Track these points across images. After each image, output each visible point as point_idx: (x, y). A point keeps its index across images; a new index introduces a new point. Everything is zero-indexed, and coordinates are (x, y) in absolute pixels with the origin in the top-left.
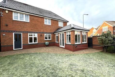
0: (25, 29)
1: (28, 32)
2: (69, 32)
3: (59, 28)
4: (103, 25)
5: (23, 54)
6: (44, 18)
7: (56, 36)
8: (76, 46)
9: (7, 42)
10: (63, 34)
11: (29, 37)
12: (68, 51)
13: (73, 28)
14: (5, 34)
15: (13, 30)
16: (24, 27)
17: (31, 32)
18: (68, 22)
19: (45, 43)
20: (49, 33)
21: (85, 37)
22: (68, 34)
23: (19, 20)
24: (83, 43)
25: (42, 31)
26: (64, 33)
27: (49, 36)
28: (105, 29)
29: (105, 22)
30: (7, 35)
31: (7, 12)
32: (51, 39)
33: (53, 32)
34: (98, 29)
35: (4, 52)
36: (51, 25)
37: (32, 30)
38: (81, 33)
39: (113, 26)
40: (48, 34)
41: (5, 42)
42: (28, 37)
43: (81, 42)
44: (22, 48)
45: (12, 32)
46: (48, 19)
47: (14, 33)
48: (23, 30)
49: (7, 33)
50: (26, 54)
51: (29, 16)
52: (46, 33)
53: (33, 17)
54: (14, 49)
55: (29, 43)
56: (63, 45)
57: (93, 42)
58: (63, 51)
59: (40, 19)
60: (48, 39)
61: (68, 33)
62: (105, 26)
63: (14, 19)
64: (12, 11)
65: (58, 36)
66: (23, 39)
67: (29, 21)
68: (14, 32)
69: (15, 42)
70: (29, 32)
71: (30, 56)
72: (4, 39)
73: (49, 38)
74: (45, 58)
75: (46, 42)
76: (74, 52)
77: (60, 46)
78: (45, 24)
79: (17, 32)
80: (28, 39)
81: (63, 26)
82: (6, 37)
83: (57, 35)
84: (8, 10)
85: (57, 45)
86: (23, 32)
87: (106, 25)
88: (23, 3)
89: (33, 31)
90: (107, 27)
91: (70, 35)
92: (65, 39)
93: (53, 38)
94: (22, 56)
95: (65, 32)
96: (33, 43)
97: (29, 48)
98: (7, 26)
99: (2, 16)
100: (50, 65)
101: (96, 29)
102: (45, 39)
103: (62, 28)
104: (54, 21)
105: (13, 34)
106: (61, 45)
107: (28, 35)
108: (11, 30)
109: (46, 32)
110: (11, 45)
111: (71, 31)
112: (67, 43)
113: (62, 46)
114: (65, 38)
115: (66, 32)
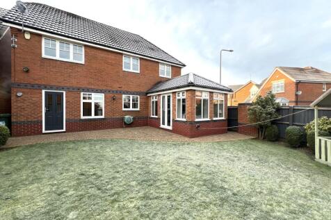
0: (73, 83)
1: (80, 90)
2: (183, 92)
3: (159, 80)
4: (273, 78)
5: (74, 142)
6: (122, 54)
7: (152, 100)
8: (199, 126)
9: (26, 112)
10: (169, 97)
11: (82, 101)
12: (179, 136)
13: (191, 84)
14: (23, 92)
15: (43, 83)
16: (70, 76)
17: (88, 91)
18: (184, 66)
19: (123, 119)
20: (133, 94)
21: (221, 105)
22: (181, 97)
23: (58, 57)
24: (214, 119)
25: (116, 87)
26: (171, 95)
27: (133, 100)
28: (278, 87)
29: (279, 70)
30: (26, 96)
31: (28, 36)
32: (138, 109)
33: (144, 90)
34: (262, 87)
35: (20, 138)
36: (139, 72)
37: (89, 84)
38: (211, 97)
39: (295, 81)
40: (131, 96)
41: (22, 114)
42: (80, 101)
43: (211, 117)
44: (64, 130)
45: (40, 87)
46: (131, 59)
47: (43, 92)
48: (68, 85)
49: (28, 90)
50: (79, 141)
51: (83, 48)
52: (127, 93)
53: (94, 52)
54: (44, 131)
55: (82, 117)
56: (169, 124)
57: (239, 117)
58: (167, 137)
59: (112, 56)
60: (131, 109)
61: (181, 94)
62: (278, 79)
63: (45, 54)
64: (40, 36)
65: (156, 102)
66: (66, 107)
67: (83, 62)
68: (45, 88)
69: (46, 114)
70: (83, 90)
71: (91, 144)
72: (19, 105)
73: (135, 106)
74: (127, 149)
75: (127, 117)
76: (192, 139)
77: (162, 126)
78: (124, 69)
79: (51, 88)
80: (80, 107)
81: (170, 77)
82: (25, 100)
83: (155, 100)
84: (31, 33)
85: (154, 124)
86: (68, 89)
87: (282, 77)
88: (65, 12)
89: (93, 87)
90: (282, 82)
91: (184, 100)
92: (174, 109)
93: (145, 105)
94: (72, 146)
95: (173, 93)
96: (93, 116)
97: (82, 131)
98: (27, 71)
99: (14, 47)
100: (138, 159)
101: (259, 86)
102: (124, 109)
103: (167, 81)
104: (147, 63)
105: (41, 93)
106: (164, 124)
107: (80, 97)
108: (37, 82)
109: (126, 89)
110: (36, 120)
111: (187, 91)
112: (177, 119)
113: (166, 126)
114: (174, 106)
115: (175, 92)
